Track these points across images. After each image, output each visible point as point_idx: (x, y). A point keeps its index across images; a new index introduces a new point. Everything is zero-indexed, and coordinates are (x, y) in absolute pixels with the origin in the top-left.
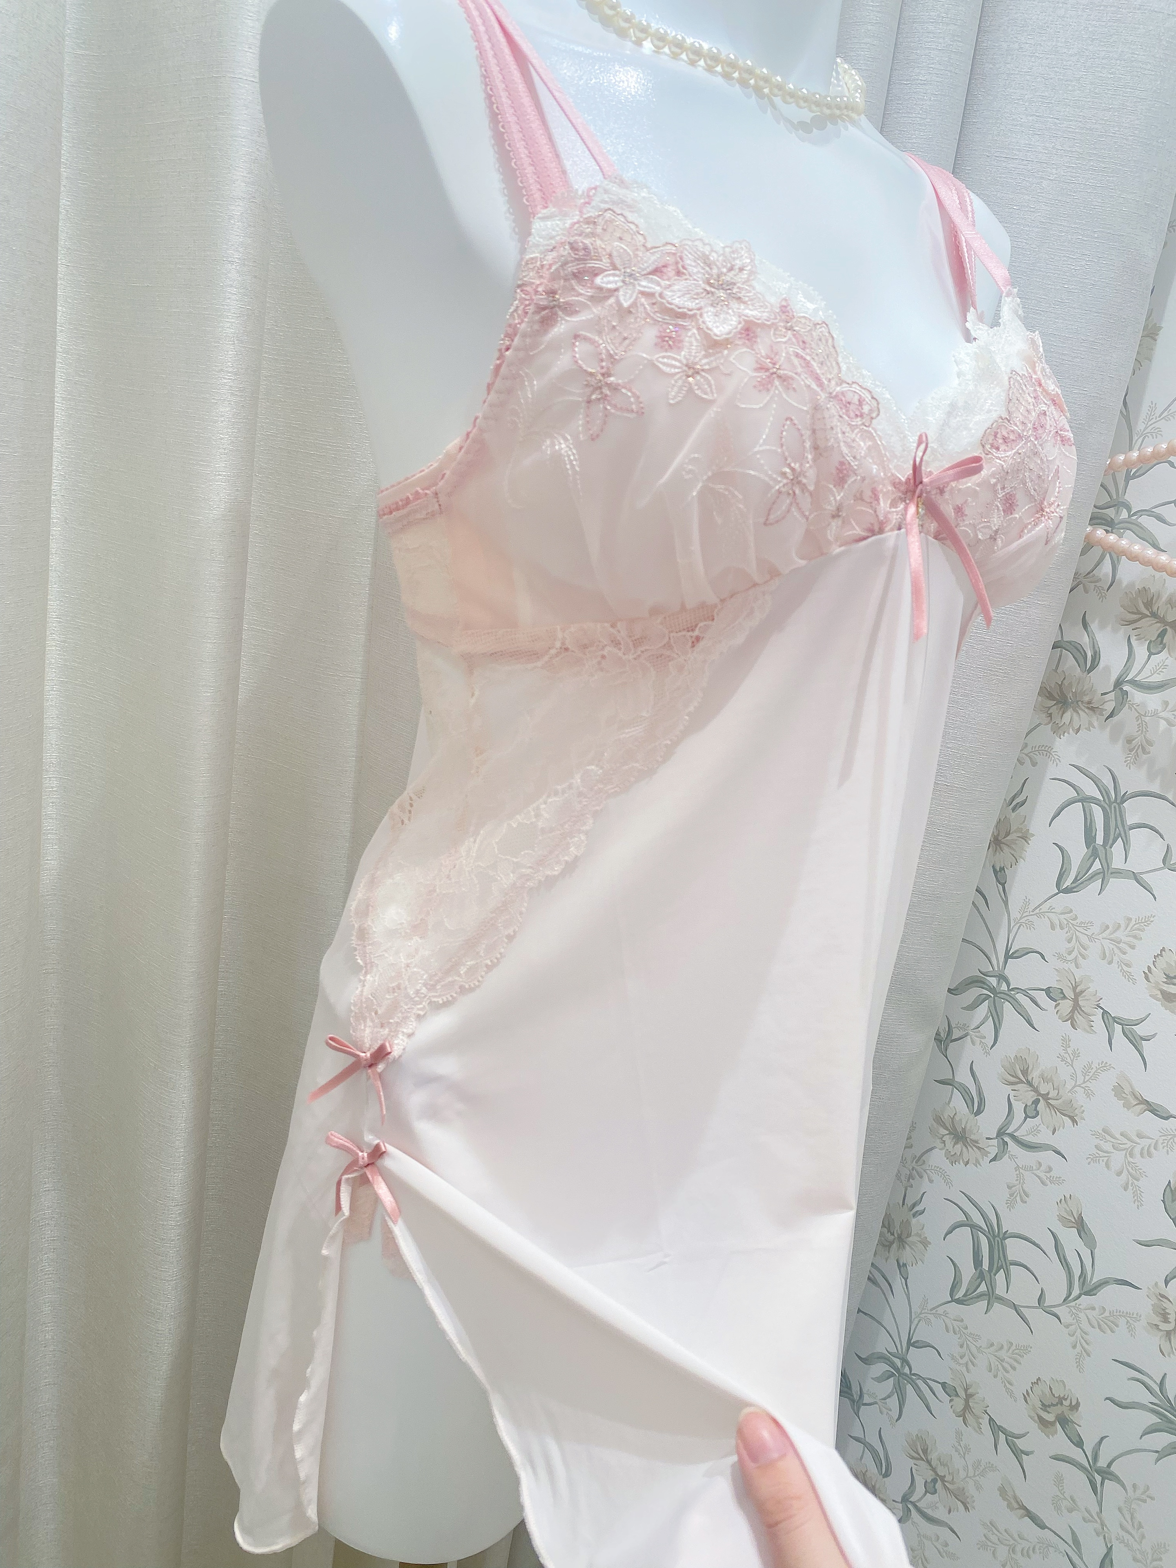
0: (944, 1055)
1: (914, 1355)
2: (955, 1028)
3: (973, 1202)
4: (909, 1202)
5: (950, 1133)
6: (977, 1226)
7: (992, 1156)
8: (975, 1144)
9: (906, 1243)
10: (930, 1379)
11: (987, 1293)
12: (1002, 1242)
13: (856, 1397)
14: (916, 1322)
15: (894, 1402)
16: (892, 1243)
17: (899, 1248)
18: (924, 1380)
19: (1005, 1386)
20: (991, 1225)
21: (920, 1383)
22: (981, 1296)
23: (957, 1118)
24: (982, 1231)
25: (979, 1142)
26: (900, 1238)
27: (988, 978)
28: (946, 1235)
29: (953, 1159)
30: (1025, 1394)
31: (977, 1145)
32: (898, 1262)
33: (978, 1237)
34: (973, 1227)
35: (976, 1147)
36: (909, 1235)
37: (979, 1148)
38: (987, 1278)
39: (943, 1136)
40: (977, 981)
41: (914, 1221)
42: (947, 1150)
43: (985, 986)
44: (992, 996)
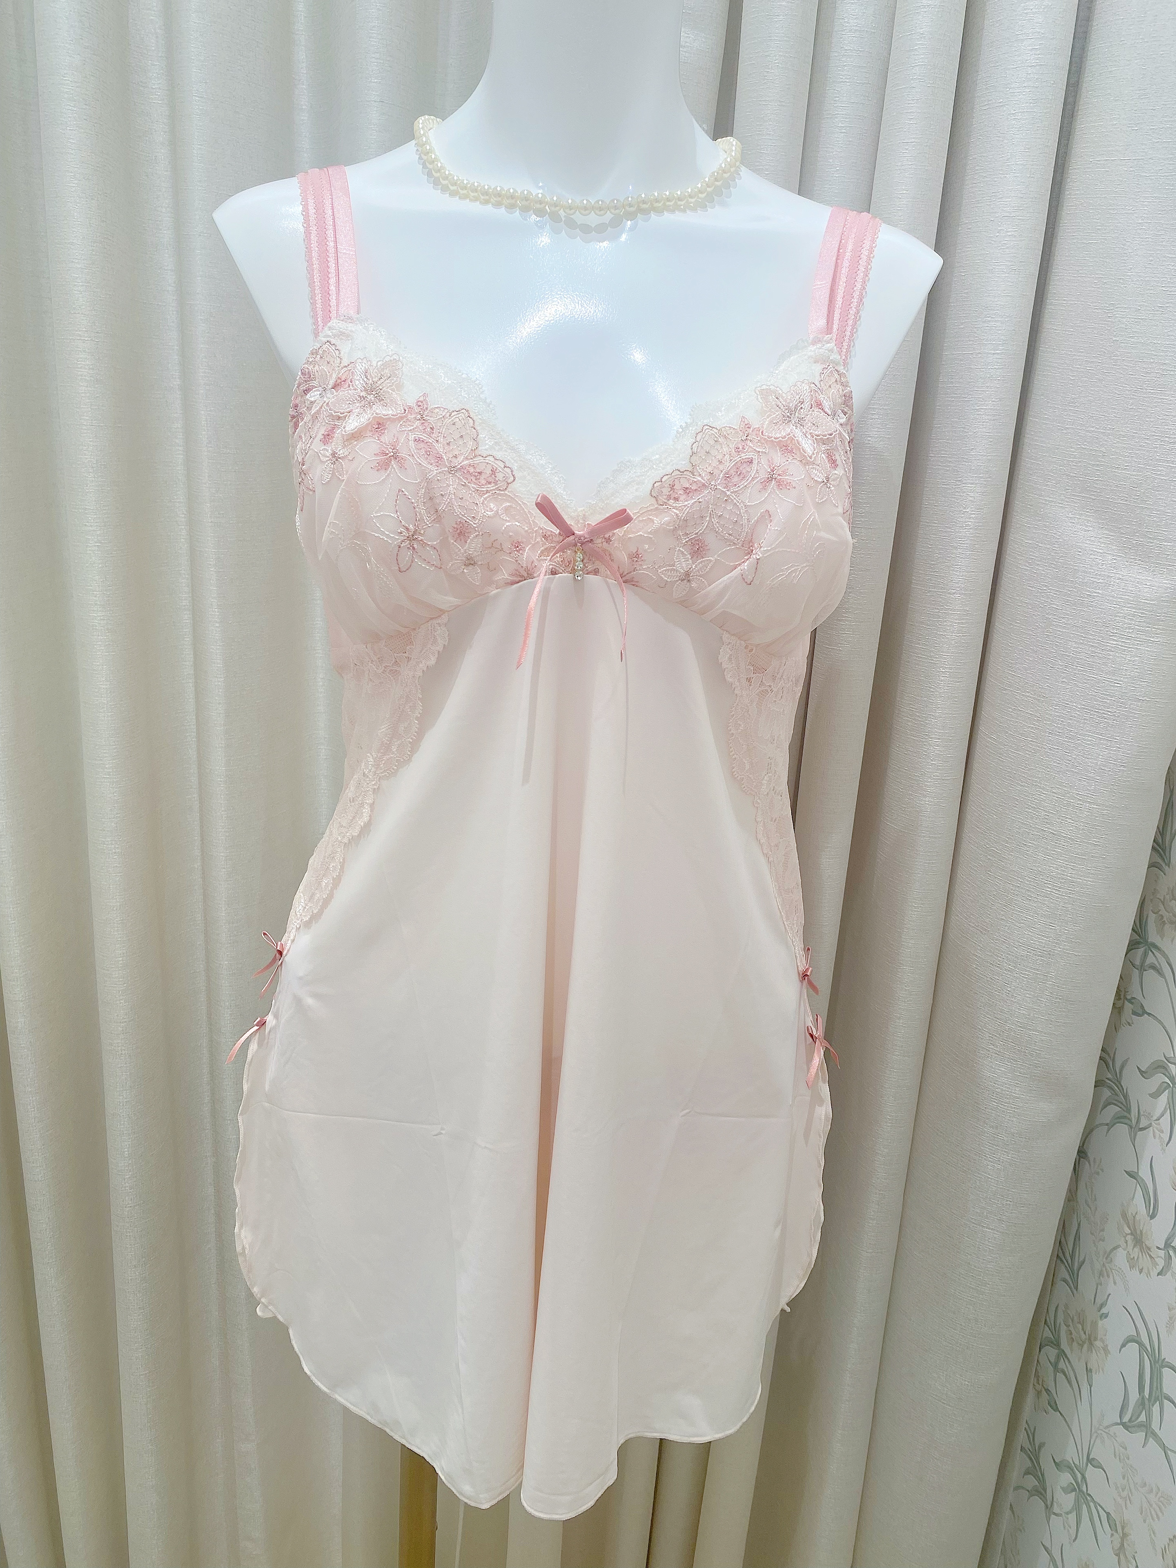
0: (1132, 1142)
1: (1090, 1471)
2: (1143, 1115)
3: (1144, 1319)
4: (1099, 1301)
5: (1132, 1234)
6: (1144, 1346)
7: (1159, 1268)
8: (1149, 1251)
9: (1093, 1346)
10: (1100, 1505)
11: (1145, 1424)
12: (1160, 1370)
13: (1049, 1503)
14: (1094, 1437)
15: (1072, 1517)
16: (1084, 1342)
17: (1088, 1350)
18: (1094, 1502)
19: (1150, 1535)
20: (1153, 1349)
21: (1092, 1504)
22: (1141, 1426)
23: (1137, 1218)
24: (1147, 1351)
25: (1152, 1250)
26: (1090, 1339)
27: (1169, 1064)
28: (1122, 1347)
29: (1132, 1263)
30: (1163, 1549)
31: (1150, 1253)
32: (1086, 1365)
33: (1144, 1357)
34: (1141, 1344)
35: (1149, 1254)
36: (1096, 1339)
37: (1150, 1256)
38: (1147, 1407)
39: (1127, 1234)
40: (1159, 1067)
41: (1100, 1323)
42: (1128, 1252)
43: (1167, 1074)
44: (1171, 1085)
